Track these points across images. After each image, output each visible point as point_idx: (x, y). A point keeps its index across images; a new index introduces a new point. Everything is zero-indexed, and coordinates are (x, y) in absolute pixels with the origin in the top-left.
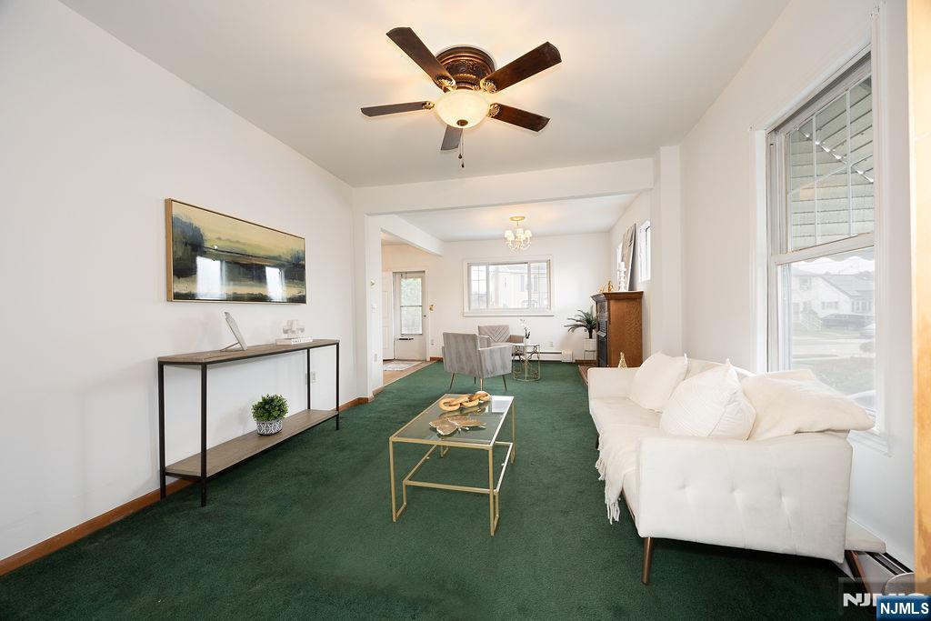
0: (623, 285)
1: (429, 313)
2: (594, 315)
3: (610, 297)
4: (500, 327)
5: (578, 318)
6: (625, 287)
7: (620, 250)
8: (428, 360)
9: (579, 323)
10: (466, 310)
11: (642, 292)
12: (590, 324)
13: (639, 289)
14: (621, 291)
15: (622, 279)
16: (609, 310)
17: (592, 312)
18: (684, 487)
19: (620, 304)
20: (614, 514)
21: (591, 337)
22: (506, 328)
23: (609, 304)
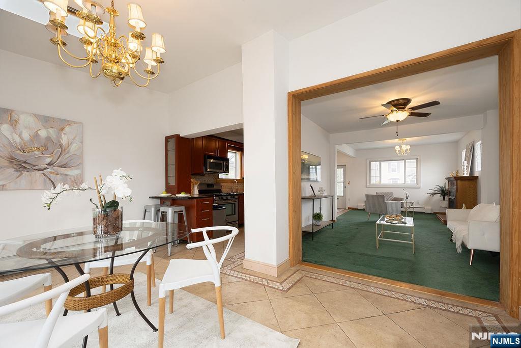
0: (465, 172)
1: (348, 186)
2: (447, 187)
3: (457, 178)
4: (388, 193)
5: (437, 189)
6: (467, 174)
7: (465, 153)
8: (347, 208)
9: (436, 192)
10: (368, 184)
11: (477, 177)
12: (444, 193)
13: (476, 174)
14: (464, 176)
15: (465, 170)
16: (457, 185)
17: (445, 187)
18: (484, 235)
19: (463, 182)
20: (459, 250)
21: (444, 199)
22: (392, 193)
23: (457, 183)
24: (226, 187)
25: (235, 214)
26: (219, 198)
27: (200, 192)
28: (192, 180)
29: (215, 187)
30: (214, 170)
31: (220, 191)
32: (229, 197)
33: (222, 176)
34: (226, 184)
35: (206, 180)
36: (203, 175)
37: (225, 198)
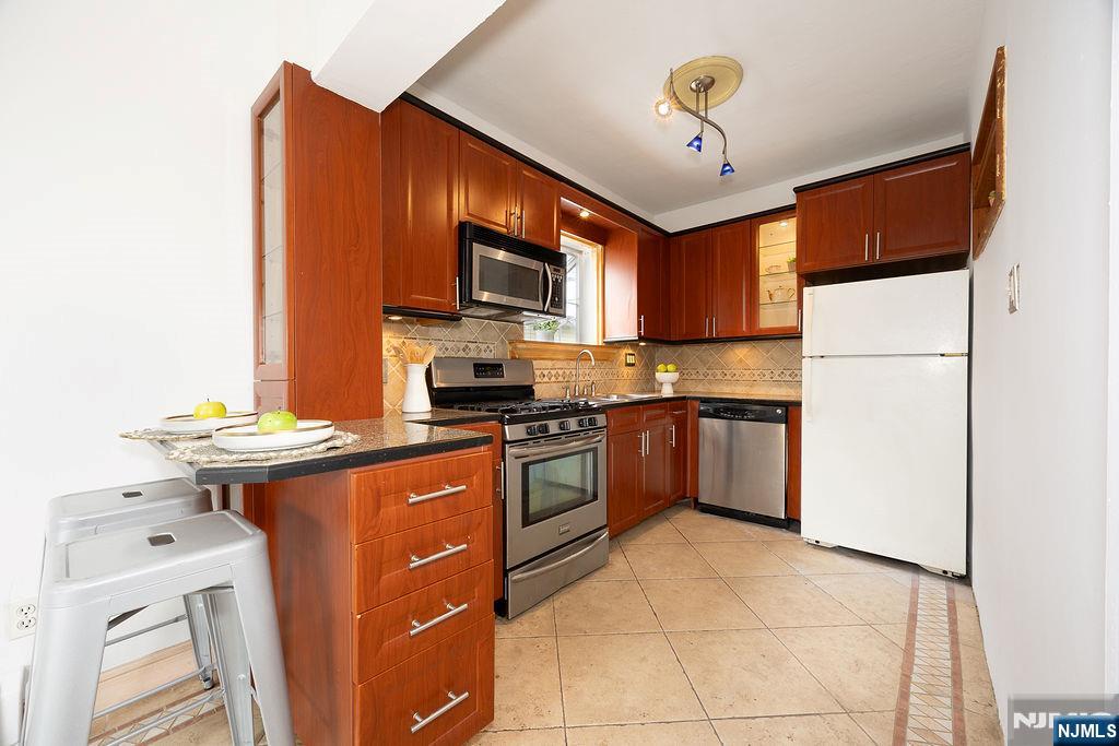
24: (557, 375)
25: (595, 497)
26: (530, 431)
27: (439, 398)
28: (390, 340)
29: (509, 378)
30: (505, 300)
31: (526, 392)
32: (573, 424)
33: (534, 330)
34: (549, 364)
35: (471, 346)
36: (453, 318)
37: (553, 427)
